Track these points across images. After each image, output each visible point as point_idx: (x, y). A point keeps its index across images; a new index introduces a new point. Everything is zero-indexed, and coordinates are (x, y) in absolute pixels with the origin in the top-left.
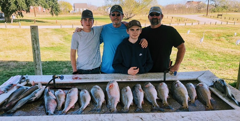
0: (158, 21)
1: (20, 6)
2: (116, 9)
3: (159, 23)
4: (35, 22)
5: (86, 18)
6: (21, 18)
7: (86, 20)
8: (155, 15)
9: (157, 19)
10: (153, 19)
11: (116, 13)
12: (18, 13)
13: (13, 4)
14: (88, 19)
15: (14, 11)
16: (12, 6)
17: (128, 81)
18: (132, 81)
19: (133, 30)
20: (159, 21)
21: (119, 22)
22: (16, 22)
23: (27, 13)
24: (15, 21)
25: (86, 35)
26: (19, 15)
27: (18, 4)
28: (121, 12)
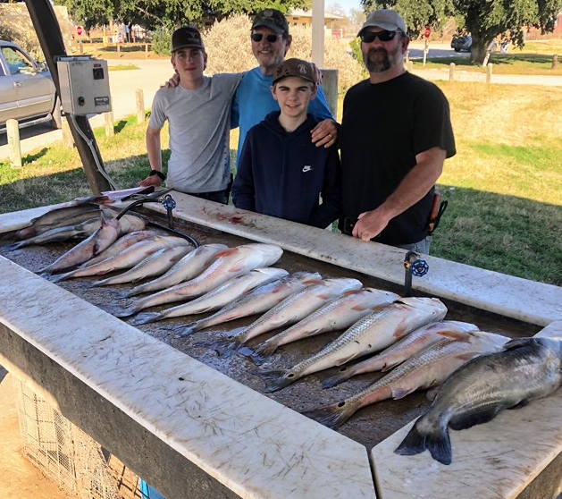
0: (386, 58)
1: (516, 14)
2: (267, 19)
3: (393, 66)
4: (553, 65)
5: (184, 50)
6: (518, 51)
7: (183, 55)
8: (377, 38)
9: (383, 50)
10: (372, 51)
11: (265, 33)
12: (512, 33)
13: (497, 8)
14: (188, 52)
15: (499, 29)
16: (494, 13)
17: (324, 259)
18: (333, 262)
19: (287, 89)
20: (390, 58)
21: (273, 59)
22: (501, 62)
23: (543, 33)
24: (496, 59)
25: (186, 98)
26: (514, 40)
27: (511, 6)
28: (277, 29)
